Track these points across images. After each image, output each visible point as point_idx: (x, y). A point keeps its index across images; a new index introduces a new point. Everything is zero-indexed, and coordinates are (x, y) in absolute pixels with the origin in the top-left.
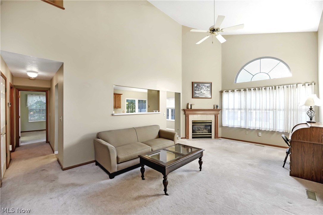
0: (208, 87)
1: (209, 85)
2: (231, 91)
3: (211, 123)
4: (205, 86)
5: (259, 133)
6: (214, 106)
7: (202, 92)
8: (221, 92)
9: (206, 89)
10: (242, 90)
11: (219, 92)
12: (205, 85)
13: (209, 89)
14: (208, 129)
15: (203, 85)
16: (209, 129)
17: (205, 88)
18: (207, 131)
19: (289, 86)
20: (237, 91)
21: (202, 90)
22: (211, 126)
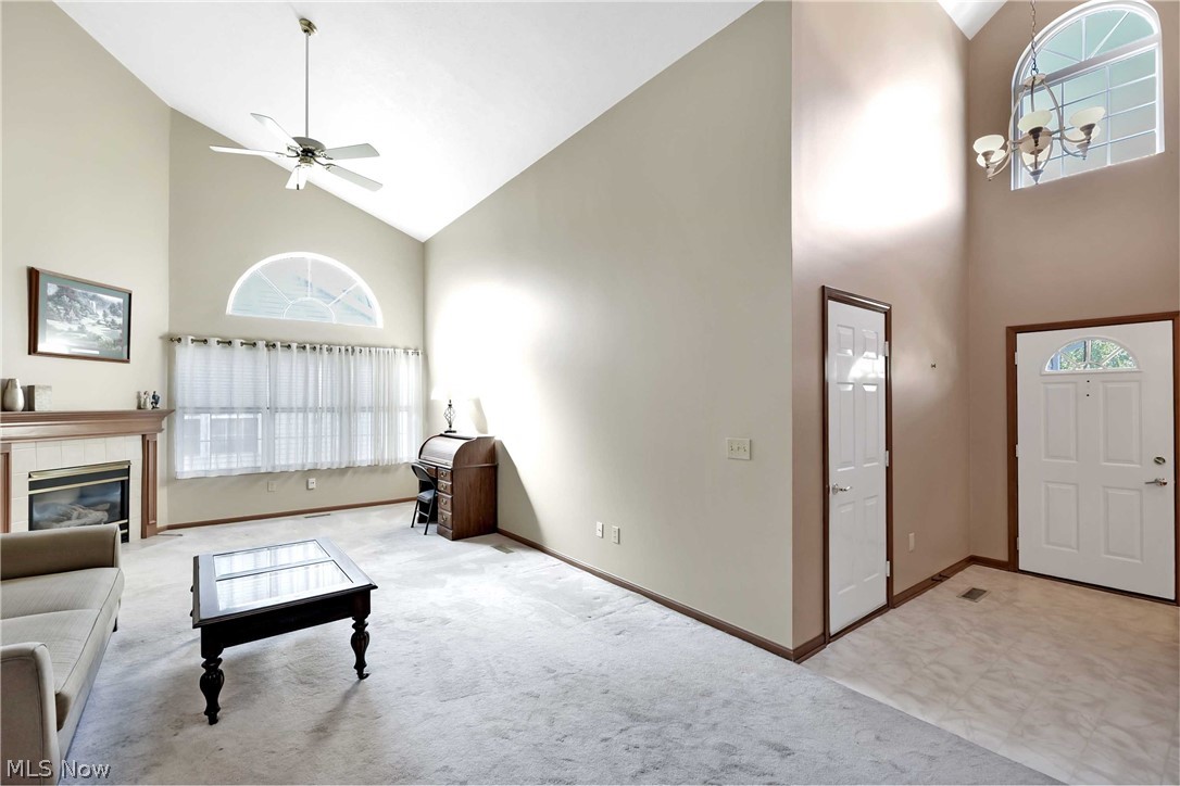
0: (113, 309)
1: (121, 300)
2: (219, 342)
3: (127, 472)
4: (102, 303)
5: (312, 480)
6: (139, 397)
7: (89, 329)
8: (172, 340)
9: (105, 315)
10: (261, 344)
11: (161, 338)
12: (100, 299)
13: (119, 321)
14: (107, 506)
15: (94, 298)
16: (113, 505)
17: (100, 313)
18: (104, 515)
19: (373, 350)
20: (242, 344)
21: (85, 321)
22: (125, 486)
